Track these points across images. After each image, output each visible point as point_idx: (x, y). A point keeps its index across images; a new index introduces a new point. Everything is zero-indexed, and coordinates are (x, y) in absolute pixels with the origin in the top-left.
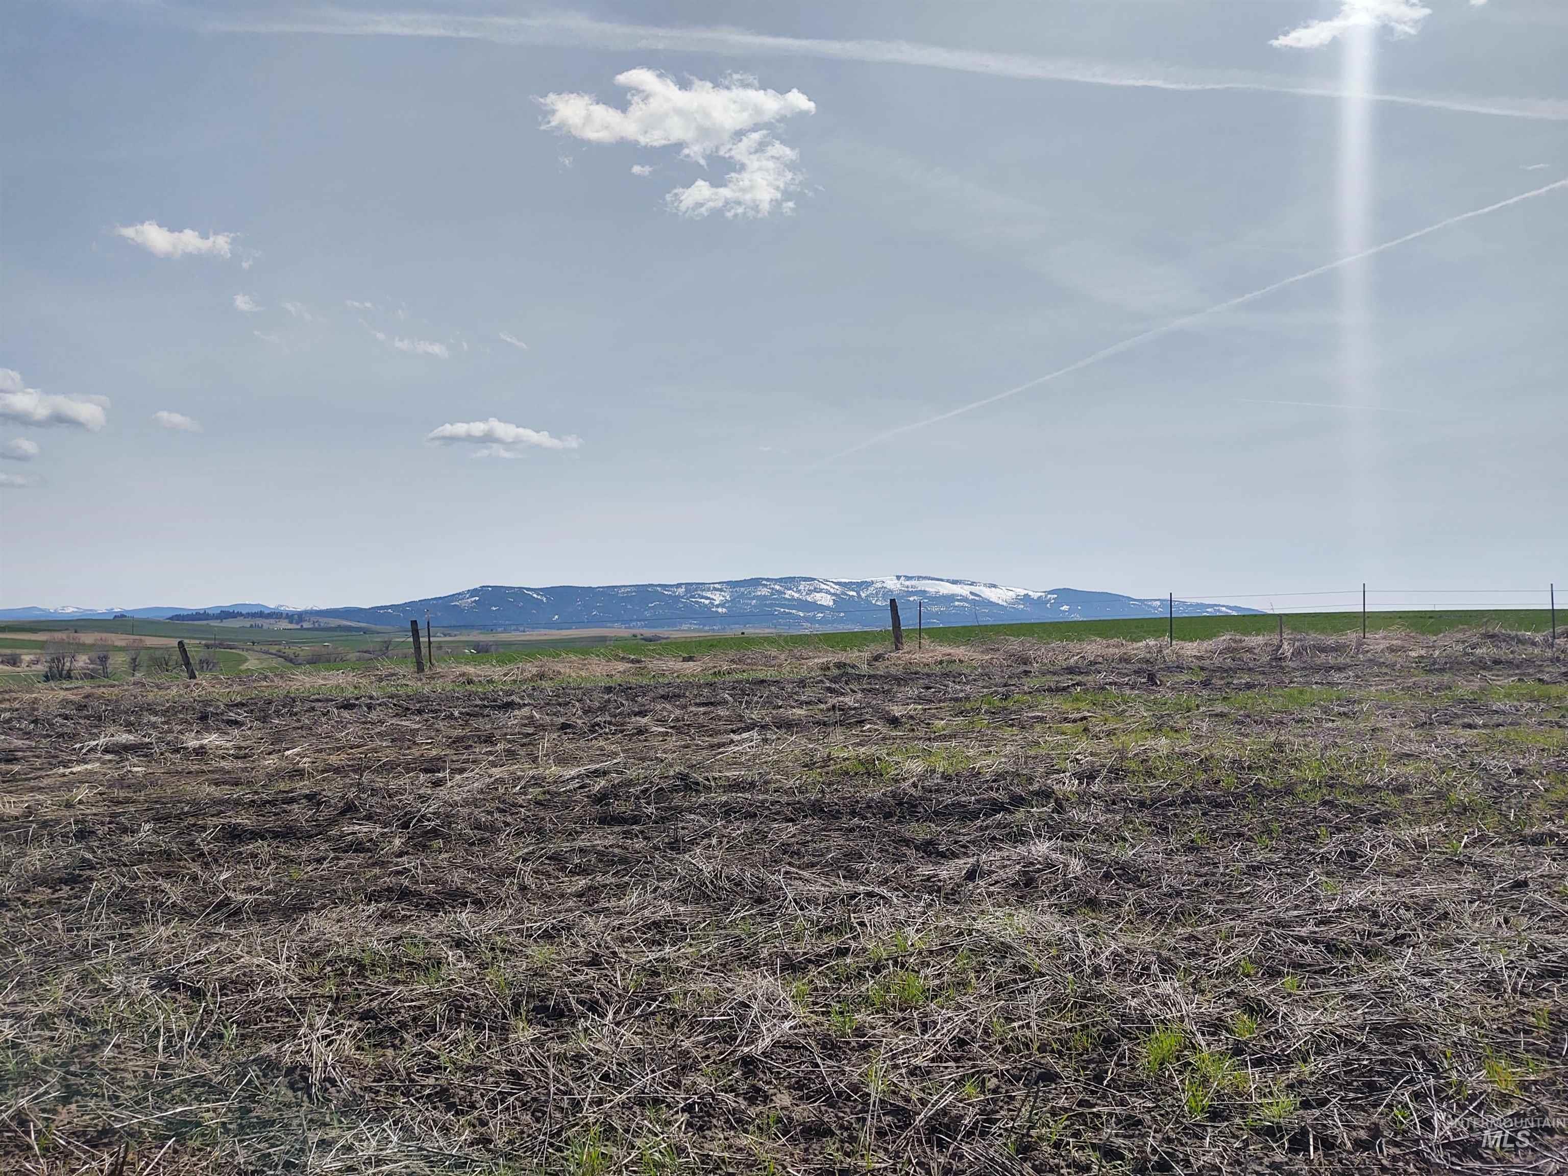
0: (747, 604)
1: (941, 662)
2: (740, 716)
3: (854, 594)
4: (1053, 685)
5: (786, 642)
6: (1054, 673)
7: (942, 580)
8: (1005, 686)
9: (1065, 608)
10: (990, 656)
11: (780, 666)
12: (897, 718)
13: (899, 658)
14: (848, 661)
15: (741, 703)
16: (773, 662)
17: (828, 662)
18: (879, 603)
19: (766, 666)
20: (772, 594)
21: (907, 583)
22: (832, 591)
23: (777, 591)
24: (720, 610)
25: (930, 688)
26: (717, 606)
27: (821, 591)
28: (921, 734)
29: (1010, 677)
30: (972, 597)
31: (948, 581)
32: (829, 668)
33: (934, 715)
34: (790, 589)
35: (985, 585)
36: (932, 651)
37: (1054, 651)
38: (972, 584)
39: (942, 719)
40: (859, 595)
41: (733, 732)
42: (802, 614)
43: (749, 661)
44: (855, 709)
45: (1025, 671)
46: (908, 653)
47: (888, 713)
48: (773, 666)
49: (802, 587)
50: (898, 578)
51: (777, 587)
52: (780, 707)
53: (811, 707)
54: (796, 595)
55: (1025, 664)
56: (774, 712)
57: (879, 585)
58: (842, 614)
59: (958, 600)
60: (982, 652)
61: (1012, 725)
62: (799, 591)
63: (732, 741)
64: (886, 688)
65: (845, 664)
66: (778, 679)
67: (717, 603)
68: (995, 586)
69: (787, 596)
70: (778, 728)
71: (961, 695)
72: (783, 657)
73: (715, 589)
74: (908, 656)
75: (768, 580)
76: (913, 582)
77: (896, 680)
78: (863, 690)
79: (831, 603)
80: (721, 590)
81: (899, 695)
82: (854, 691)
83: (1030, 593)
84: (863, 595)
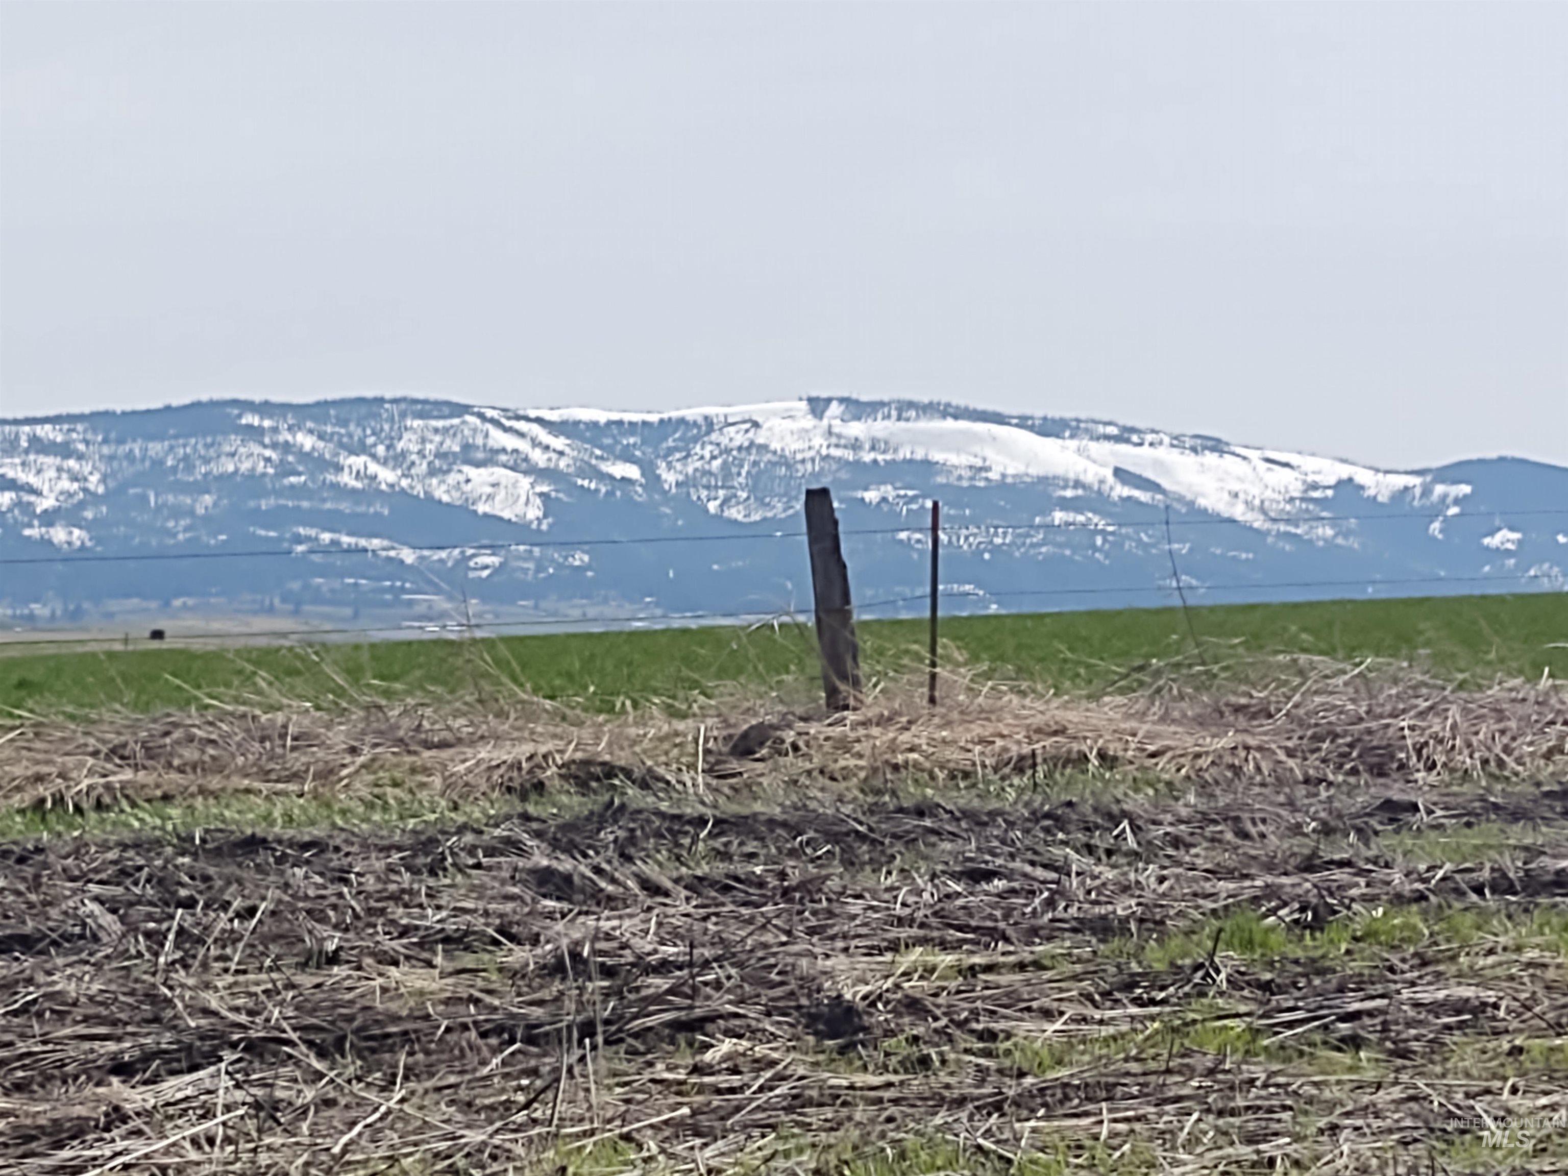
0: (177, 513)
1: (1024, 764)
2: (152, 997)
3: (633, 472)
4: (1513, 867)
5: (354, 673)
6: (1516, 815)
7: (999, 419)
8: (1309, 866)
9: (1505, 538)
10: (1228, 740)
11: (327, 774)
12: (850, 1010)
13: (843, 745)
14: (622, 758)
15: (156, 939)
16: (297, 760)
17: (538, 762)
18: (735, 513)
19: (265, 774)
20: (285, 470)
21: (856, 429)
22: (539, 458)
23: (305, 456)
24: (59, 534)
25: (989, 875)
26: (49, 518)
27: (491, 457)
28: (966, 1083)
29: (1326, 830)
30: (1122, 491)
31: (1024, 423)
32: (540, 787)
33: (1011, 999)
34: (362, 449)
35: (1177, 442)
36: (985, 714)
37: (1500, 715)
38: (1124, 435)
39: (1048, 1014)
40: (652, 479)
41: (123, 1070)
42: (408, 556)
43: (190, 754)
44: (664, 967)
45: (1389, 805)
46: (883, 721)
47: (810, 984)
48: (296, 776)
49: (408, 443)
50: (817, 406)
51: (306, 441)
52: (333, 959)
53: (468, 960)
54: (387, 475)
55: (1379, 771)
56: (306, 980)
57: (736, 437)
58: (580, 558)
59: (1065, 504)
60: (1201, 722)
61: (1354, 1042)
62: (397, 460)
63: (117, 1116)
64: (795, 877)
65: (610, 771)
66: (318, 832)
67: (47, 503)
68: (1217, 446)
69: (346, 479)
70: (322, 1054)
71: (1123, 907)
72: (339, 736)
73: (39, 446)
74: (881, 736)
75: (265, 408)
76: (880, 427)
77: (833, 838)
78: (696, 885)
79: (534, 512)
80: (64, 450)
81: (856, 907)
82: (652, 888)
83: (1363, 477)
84: (669, 478)
